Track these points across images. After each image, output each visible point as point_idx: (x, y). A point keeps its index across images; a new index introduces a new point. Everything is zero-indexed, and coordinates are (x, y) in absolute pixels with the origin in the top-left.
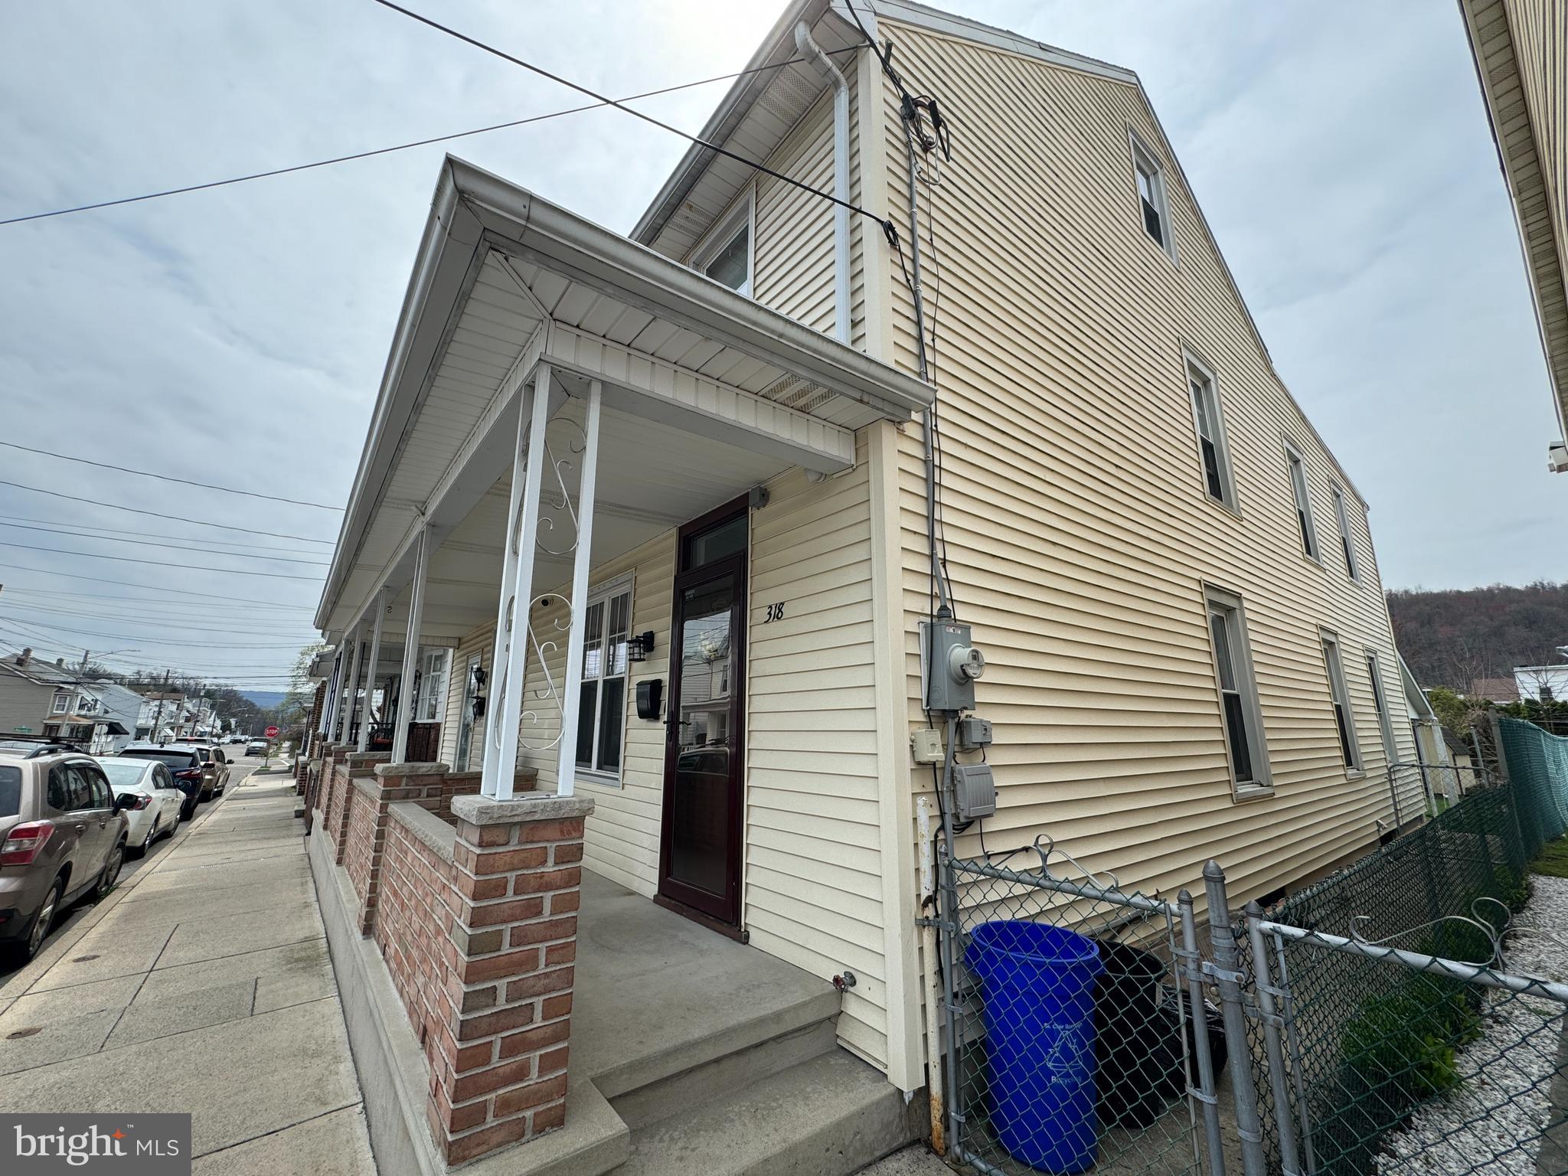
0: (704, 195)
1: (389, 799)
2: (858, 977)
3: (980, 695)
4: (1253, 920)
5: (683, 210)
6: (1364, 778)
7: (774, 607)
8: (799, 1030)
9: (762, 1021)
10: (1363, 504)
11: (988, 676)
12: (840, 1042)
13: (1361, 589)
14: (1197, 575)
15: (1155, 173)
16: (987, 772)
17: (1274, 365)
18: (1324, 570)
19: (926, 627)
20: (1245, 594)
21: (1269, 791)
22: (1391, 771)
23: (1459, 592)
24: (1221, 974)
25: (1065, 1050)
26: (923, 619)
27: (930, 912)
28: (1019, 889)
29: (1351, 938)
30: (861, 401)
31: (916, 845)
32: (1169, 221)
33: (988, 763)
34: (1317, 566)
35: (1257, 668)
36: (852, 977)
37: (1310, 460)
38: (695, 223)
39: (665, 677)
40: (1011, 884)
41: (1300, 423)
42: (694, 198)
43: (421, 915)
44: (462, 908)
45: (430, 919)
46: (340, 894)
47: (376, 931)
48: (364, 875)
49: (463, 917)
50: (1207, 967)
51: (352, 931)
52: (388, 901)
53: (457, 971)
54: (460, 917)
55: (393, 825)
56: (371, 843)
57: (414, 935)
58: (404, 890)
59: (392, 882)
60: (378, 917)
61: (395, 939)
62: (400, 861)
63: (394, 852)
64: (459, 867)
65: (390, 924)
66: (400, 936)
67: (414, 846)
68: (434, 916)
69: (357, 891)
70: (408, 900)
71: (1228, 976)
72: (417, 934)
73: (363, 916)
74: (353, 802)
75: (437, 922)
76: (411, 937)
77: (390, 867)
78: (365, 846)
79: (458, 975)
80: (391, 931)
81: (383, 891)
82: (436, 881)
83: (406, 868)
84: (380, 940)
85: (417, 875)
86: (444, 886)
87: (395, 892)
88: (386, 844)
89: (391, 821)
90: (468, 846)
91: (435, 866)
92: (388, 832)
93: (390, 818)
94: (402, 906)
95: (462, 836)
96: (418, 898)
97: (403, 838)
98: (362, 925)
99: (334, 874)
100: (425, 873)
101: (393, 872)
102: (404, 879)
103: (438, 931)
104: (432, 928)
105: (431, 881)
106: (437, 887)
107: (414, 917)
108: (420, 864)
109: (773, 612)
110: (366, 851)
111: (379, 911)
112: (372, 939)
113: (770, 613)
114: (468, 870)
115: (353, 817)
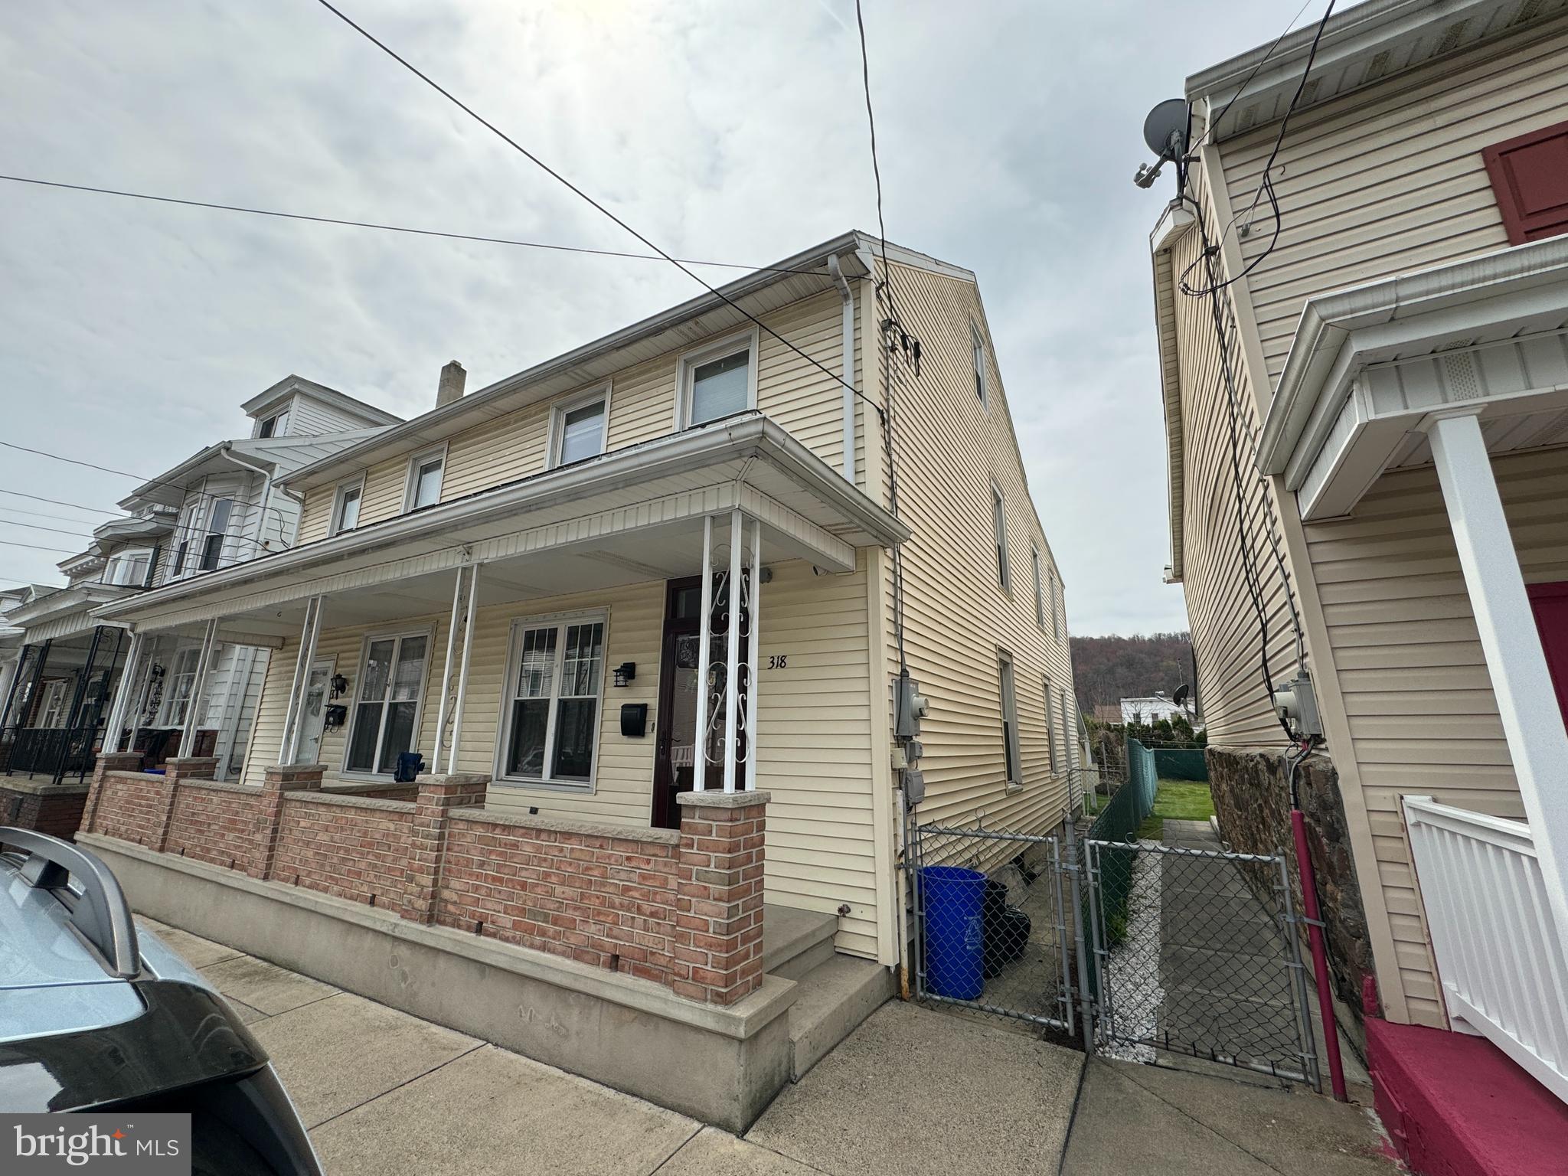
0: (711, 320)
1: (448, 805)
2: (851, 906)
3: (923, 727)
4: (1086, 840)
5: (691, 324)
6: (1058, 779)
7: (776, 658)
8: (818, 944)
9: (806, 937)
10: (1063, 585)
11: (931, 716)
12: (837, 950)
13: (1059, 646)
14: (995, 641)
15: (980, 347)
16: (920, 775)
17: (1028, 487)
18: (1045, 634)
19: (896, 682)
20: (1015, 654)
21: (1021, 787)
22: (1069, 774)
23: (1092, 639)
24: (1072, 867)
25: (974, 930)
26: (895, 677)
27: (903, 860)
28: (954, 838)
29: (1127, 843)
30: (876, 537)
31: (895, 820)
32: (987, 386)
33: (920, 769)
34: (1043, 632)
35: (1019, 705)
36: (848, 907)
37: (1042, 554)
38: (695, 333)
39: (653, 702)
40: (971, 838)
41: (1037, 528)
42: (703, 319)
43: (577, 885)
44: (709, 861)
45: (603, 884)
46: (317, 902)
47: (442, 919)
48: (368, 879)
49: (712, 865)
50: (1064, 865)
51: (396, 925)
52: (477, 888)
53: (711, 898)
54: (708, 866)
55: (462, 827)
56: (422, 845)
57: (565, 902)
58: (524, 873)
59: (484, 872)
60: (446, 906)
61: (508, 914)
62: (501, 854)
63: (476, 848)
64: (694, 837)
65: (489, 905)
66: (525, 909)
67: (537, 838)
68: (612, 881)
69: (345, 897)
70: (539, 880)
71: (1074, 868)
72: (573, 900)
73: (424, 908)
74: (285, 815)
75: (621, 883)
76: (557, 904)
77: (469, 861)
78: (362, 854)
79: (715, 899)
80: (494, 911)
81: (454, 884)
82: (610, 856)
83: (520, 856)
84: (461, 923)
85: (555, 858)
86: (628, 859)
87: (494, 879)
88: (448, 843)
89: (455, 824)
90: (710, 822)
91: (601, 847)
92: (449, 834)
93: (453, 822)
94: (524, 886)
95: (693, 818)
96: (567, 874)
97: (498, 834)
98: (421, 916)
99: (273, 888)
100: (577, 855)
101: (482, 864)
102: (518, 866)
103: (627, 889)
104: (611, 889)
105: (597, 858)
106: (612, 861)
107: (559, 889)
108: (561, 850)
109: (775, 661)
110: (370, 857)
111: (446, 901)
112: (437, 926)
113: (772, 662)
114: (714, 837)
115: (291, 830)
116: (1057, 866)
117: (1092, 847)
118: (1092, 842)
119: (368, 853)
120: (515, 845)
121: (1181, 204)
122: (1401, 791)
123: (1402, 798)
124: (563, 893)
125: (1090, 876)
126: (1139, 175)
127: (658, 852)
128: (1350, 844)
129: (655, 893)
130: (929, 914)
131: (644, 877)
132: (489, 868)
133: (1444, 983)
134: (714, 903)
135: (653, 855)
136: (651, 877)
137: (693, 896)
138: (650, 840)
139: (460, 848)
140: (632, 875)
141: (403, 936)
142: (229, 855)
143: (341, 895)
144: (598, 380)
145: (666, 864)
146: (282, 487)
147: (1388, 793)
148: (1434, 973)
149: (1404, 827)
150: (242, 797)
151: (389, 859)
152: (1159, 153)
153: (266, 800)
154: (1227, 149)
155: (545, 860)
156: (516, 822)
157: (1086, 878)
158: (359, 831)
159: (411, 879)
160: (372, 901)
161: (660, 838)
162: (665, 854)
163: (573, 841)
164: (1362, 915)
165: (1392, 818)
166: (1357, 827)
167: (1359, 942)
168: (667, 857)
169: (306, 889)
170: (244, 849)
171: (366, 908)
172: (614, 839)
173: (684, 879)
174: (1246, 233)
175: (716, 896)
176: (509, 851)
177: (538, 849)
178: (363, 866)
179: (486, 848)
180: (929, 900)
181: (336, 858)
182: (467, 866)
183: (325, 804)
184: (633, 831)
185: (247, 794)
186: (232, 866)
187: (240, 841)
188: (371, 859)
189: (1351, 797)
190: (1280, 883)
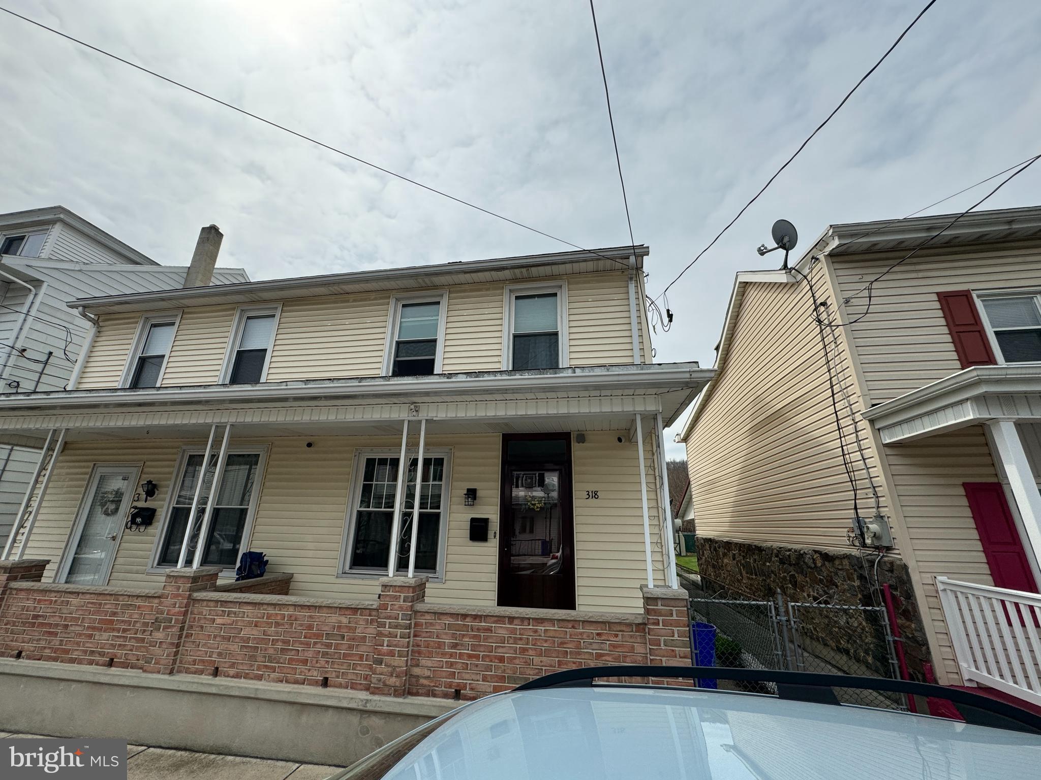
0: (537, 271)
7: (590, 492)
38: (522, 274)
39: (494, 517)
43: (553, 655)
44: (673, 633)
45: (579, 653)
46: (257, 689)
47: (415, 691)
48: (318, 665)
49: (676, 635)
50: (778, 618)
51: (367, 701)
52: (451, 665)
53: (678, 656)
54: (673, 636)
55: (429, 618)
56: (390, 633)
57: (544, 668)
58: (500, 650)
59: (458, 651)
60: (417, 681)
61: (488, 681)
62: (474, 637)
63: (446, 634)
64: (659, 618)
65: (467, 676)
66: (505, 676)
67: (510, 623)
68: (586, 651)
69: (287, 682)
70: (516, 654)
71: (784, 619)
72: (551, 666)
73: (398, 684)
74: (192, 613)
75: (594, 652)
76: (537, 671)
77: (440, 645)
78: (307, 644)
79: (681, 657)
80: (472, 680)
81: (424, 662)
82: (581, 634)
83: (494, 638)
84: (437, 692)
85: (531, 638)
86: (598, 634)
87: (470, 656)
88: (415, 631)
89: (421, 616)
90: (672, 608)
91: (573, 627)
92: (415, 624)
93: (419, 614)
94: (501, 659)
95: (657, 606)
96: (543, 648)
97: (469, 622)
98: (395, 691)
99: (182, 680)
100: (551, 634)
101: (455, 646)
102: (494, 645)
103: (601, 655)
104: (587, 656)
105: (571, 635)
106: (585, 636)
107: (537, 660)
108: (536, 631)
109: (590, 494)
110: (319, 646)
111: (418, 677)
112: (410, 697)
113: (588, 494)
114: (675, 617)
115: (202, 627)
116: (774, 618)
117: (793, 607)
118: (793, 604)
119: (315, 643)
120: (489, 630)
121: (790, 272)
122: (935, 575)
123: (935, 577)
124: (541, 662)
125: (792, 623)
126: (760, 248)
127: (624, 628)
128: (916, 600)
129: (625, 657)
130: (701, 652)
131: (614, 646)
132: (463, 648)
133: (960, 664)
134: (680, 660)
135: (620, 631)
136: (620, 646)
137: (664, 656)
138: (617, 621)
139: (428, 634)
140: (602, 646)
141: (379, 709)
142: (102, 654)
143: (282, 681)
144: (435, 287)
145: (631, 637)
146: (81, 309)
147: (929, 575)
148: (954, 660)
149: (937, 591)
150: (121, 598)
151: (344, 647)
152: (778, 244)
153: (169, 601)
154: (835, 259)
155: (521, 639)
156: (490, 612)
157: (790, 624)
158: (301, 625)
159: (380, 662)
160: (325, 683)
161: (627, 619)
162: (630, 630)
163: (546, 624)
164: (924, 634)
165: (931, 587)
166: (919, 592)
167: (924, 648)
168: (632, 631)
169: (229, 679)
170: (129, 648)
171: (320, 690)
172: (584, 622)
173: (655, 646)
174: (847, 301)
175: (682, 655)
176: (482, 634)
177: (513, 631)
178: (309, 654)
179: (458, 633)
180: (700, 643)
181: (272, 650)
182: (439, 648)
183: (252, 603)
184: (602, 616)
185: (129, 596)
186: (111, 663)
187: (122, 640)
188: (319, 648)
189: (915, 578)
190: (884, 621)
